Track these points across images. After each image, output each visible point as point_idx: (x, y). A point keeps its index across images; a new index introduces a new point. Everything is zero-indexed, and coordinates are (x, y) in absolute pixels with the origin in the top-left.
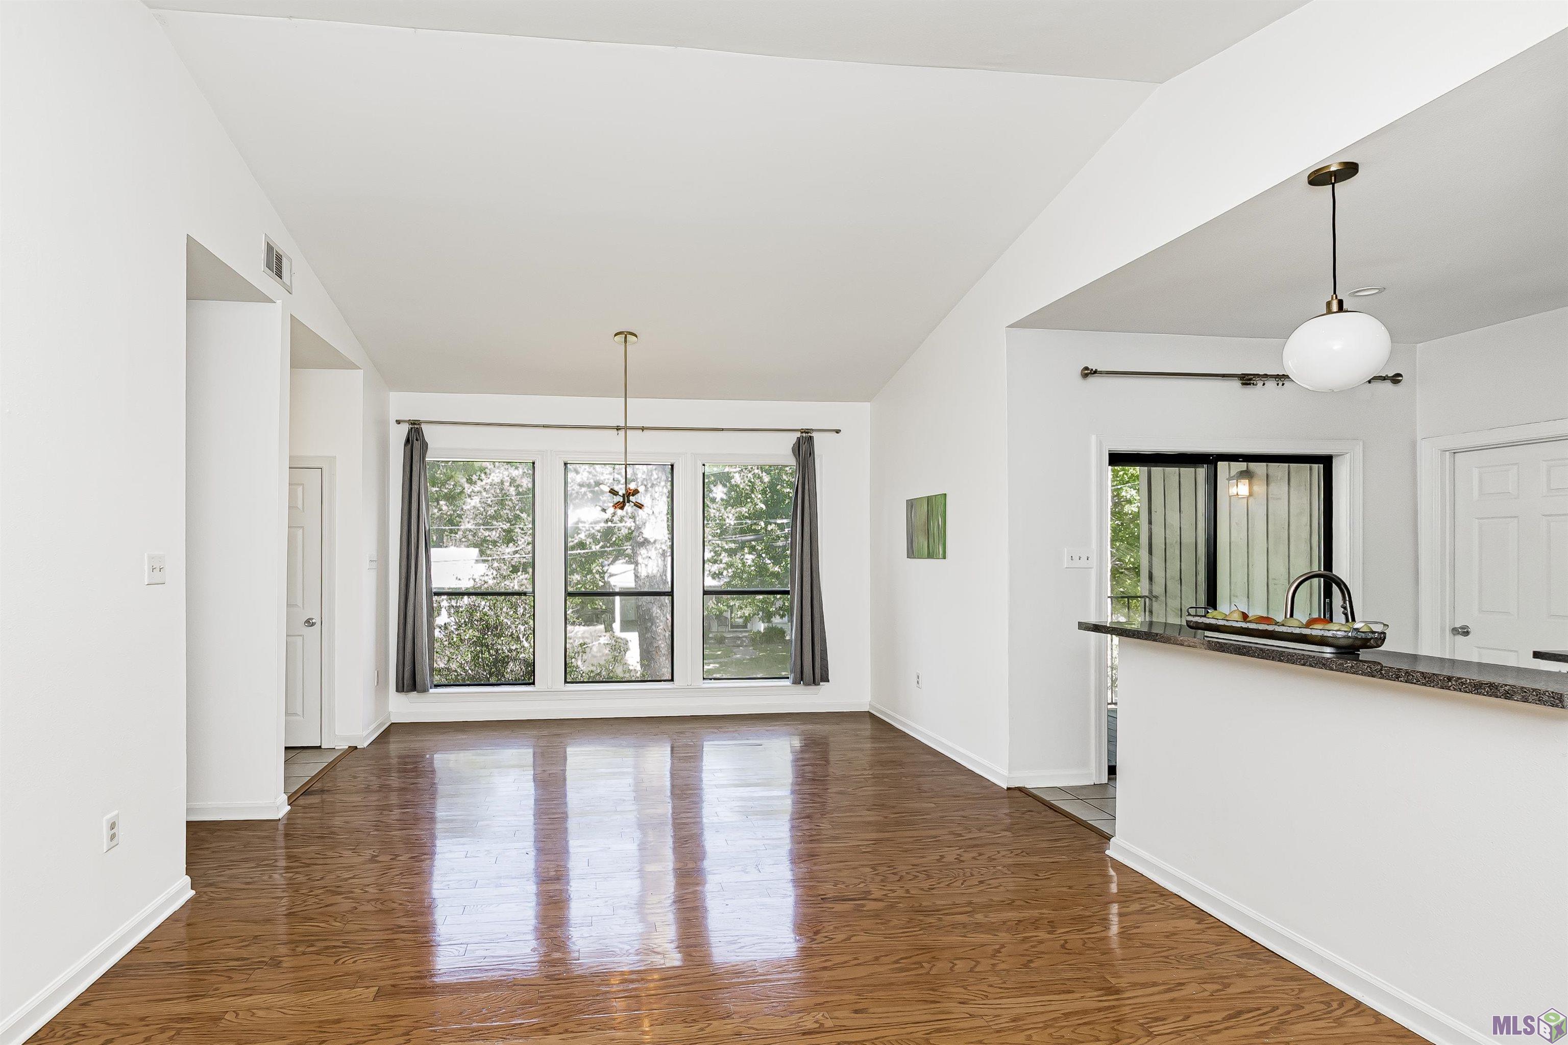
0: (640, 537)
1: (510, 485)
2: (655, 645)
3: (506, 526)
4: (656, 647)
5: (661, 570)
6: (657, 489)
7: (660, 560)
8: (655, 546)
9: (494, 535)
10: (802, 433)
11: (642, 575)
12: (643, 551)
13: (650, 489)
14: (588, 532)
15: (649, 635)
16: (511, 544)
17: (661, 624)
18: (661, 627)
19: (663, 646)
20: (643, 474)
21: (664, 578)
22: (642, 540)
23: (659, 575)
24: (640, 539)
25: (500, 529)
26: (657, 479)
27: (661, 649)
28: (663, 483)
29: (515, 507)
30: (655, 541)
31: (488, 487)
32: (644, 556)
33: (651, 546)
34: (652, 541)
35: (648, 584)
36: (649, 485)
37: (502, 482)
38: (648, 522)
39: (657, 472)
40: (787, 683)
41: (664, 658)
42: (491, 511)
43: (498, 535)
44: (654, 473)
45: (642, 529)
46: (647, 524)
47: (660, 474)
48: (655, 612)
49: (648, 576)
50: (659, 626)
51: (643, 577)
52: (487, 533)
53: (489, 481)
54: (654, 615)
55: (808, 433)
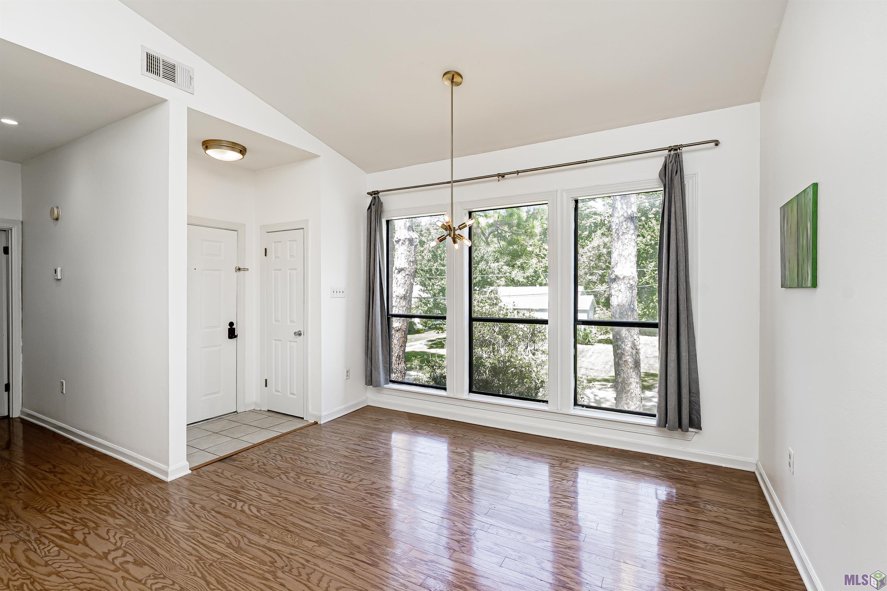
0: (613, 275)
1: (604, 247)
2: (624, 359)
3: (600, 272)
4: (625, 361)
5: (629, 301)
6: (626, 236)
7: (628, 292)
8: (624, 281)
9: (594, 278)
10: (670, 151)
11: (615, 304)
12: (614, 285)
13: (621, 237)
14: (650, 275)
15: (619, 351)
16: (604, 284)
17: (629, 343)
18: (629, 346)
19: (630, 360)
20: (616, 226)
21: (632, 306)
22: (614, 277)
23: (627, 304)
24: (613, 276)
25: (598, 275)
26: (627, 228)
27: (629, 363)
28: (632, 232)
29: (606, 261)
30: (624, 278)
31: (590, 249)
32: (616, 289)
33: (621, 281)
34: (621, 277)
35: (619, 311)
36: (621, 233)
37: (599, 246)
38: (619, 263)
39: (626, 222)
40: (653, 422)
41: (632, 371)
42: (592, 263)
43: (596, 278)
44: (624, 223)
45: (615, 268)
46: (618, 265)
47: (629, 225)
48: (624, 333)
49: (618, 305)
50: (628, 344)
51: (615, 306)
52: (590, 277)
53: (592, 245)
54: (623, 335)
55: (676, 150)
